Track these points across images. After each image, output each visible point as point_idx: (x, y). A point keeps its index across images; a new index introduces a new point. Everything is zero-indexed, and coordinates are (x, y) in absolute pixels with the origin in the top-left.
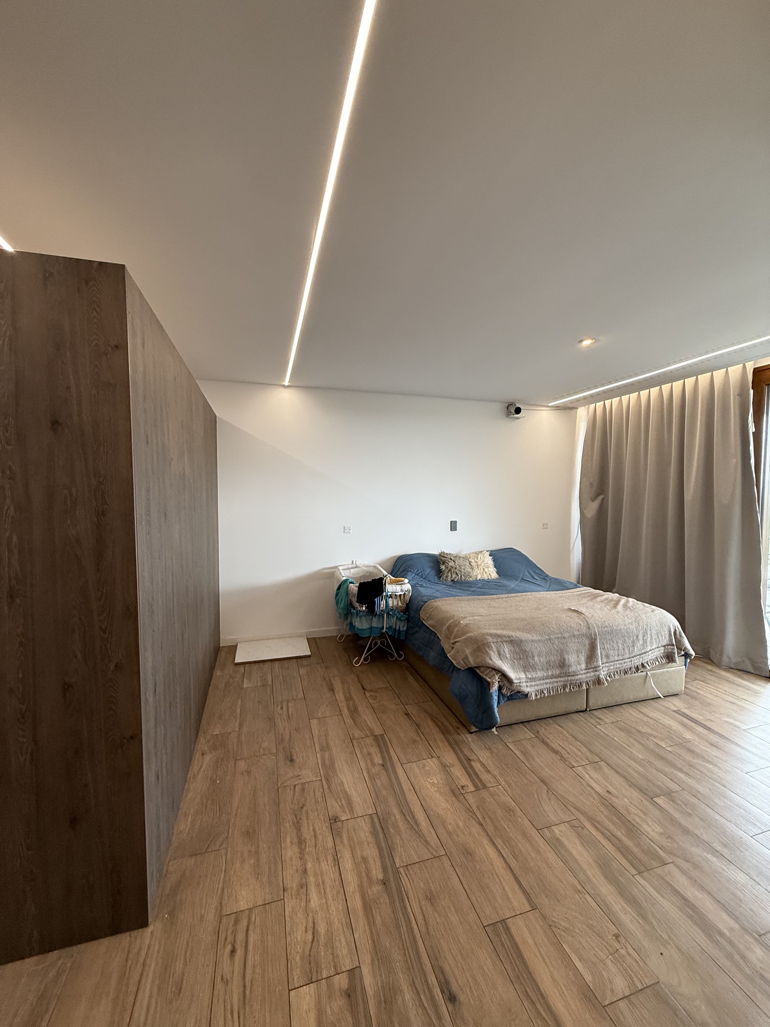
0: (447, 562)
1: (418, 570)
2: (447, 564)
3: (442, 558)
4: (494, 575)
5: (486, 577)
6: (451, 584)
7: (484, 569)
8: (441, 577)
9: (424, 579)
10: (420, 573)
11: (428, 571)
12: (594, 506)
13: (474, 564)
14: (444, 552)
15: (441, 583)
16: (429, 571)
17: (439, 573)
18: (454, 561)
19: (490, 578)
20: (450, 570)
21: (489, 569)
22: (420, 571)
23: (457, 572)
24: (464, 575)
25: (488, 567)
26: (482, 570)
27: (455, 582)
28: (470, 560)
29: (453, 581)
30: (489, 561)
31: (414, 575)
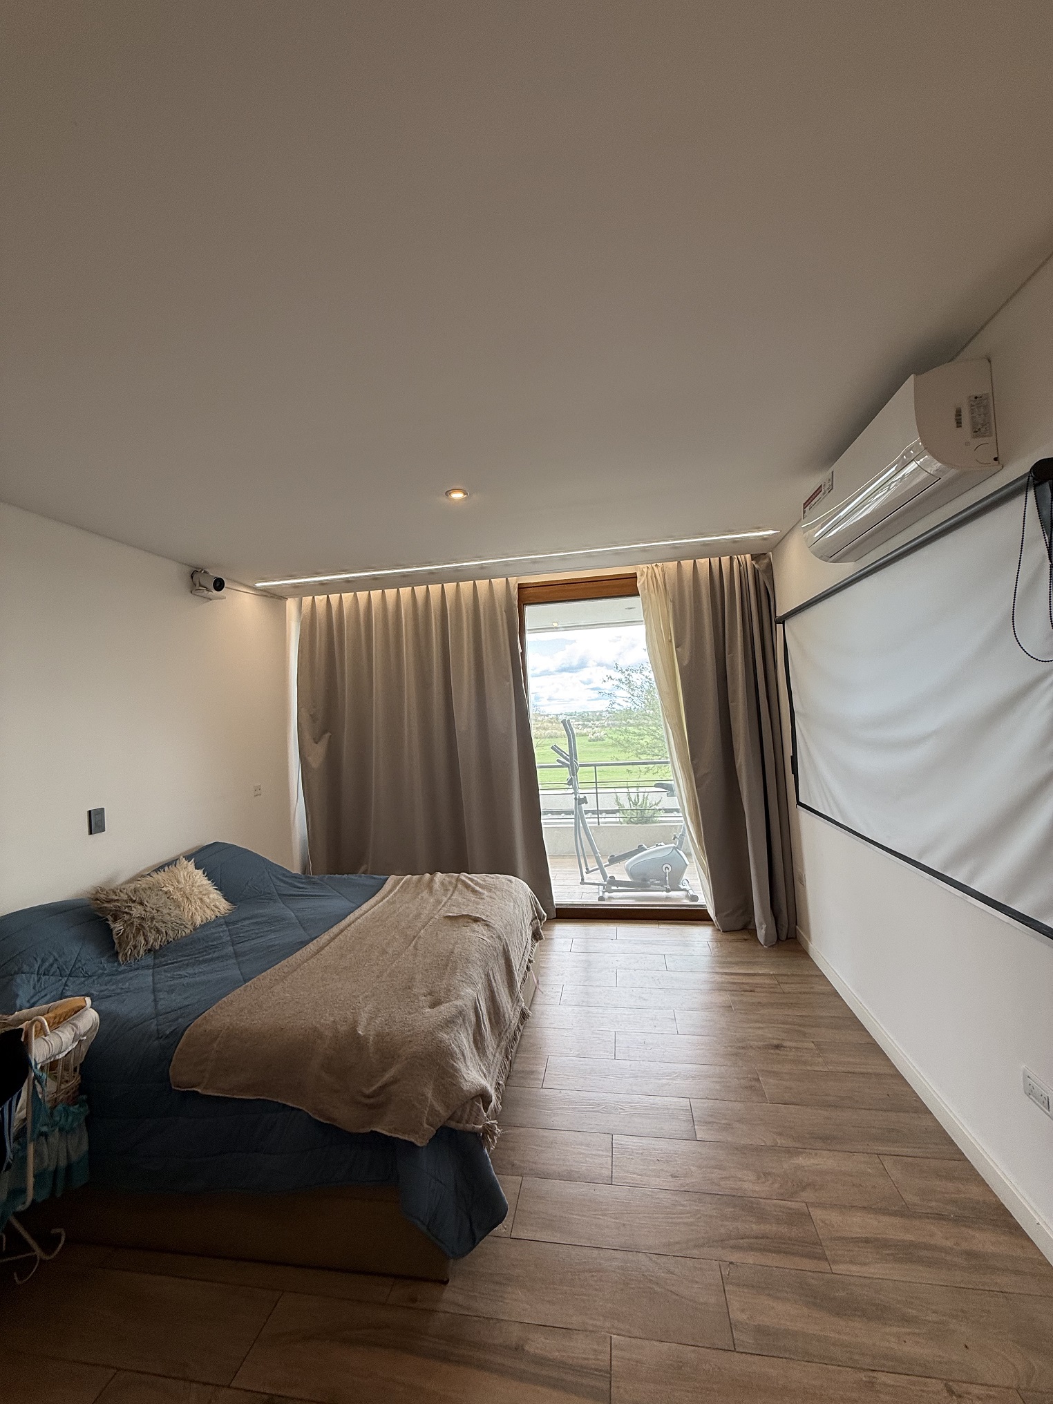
0: (126, 910)
1: (43, 961)
2: (126, 917)
3: (106, 905)
4: (223, 905)
5: (210, 915)
6: (150, 961)
7: (201, 899)
8: (117, 953)
9: (70, 975)
10: (52, 965)
11: (77, 949)
12: (318, 753)
13: (177, 895)
14: (102, 890)
15: (123, 968)
16: (79, 951)
17: (108, 945)
18: (141, 904)
19: (219, 915)
20: (140, 928)
21: (211, 896)
22: (51, 960)
23: (157, 925)
24: (173, 930)
25: (208, 894)
26: (198, 902)
27: (155, 951)
28: (165, 889)
29: (150, 950)
30: (199, 877)
31: (35, 977)
